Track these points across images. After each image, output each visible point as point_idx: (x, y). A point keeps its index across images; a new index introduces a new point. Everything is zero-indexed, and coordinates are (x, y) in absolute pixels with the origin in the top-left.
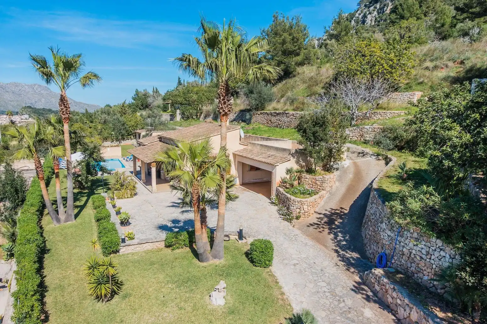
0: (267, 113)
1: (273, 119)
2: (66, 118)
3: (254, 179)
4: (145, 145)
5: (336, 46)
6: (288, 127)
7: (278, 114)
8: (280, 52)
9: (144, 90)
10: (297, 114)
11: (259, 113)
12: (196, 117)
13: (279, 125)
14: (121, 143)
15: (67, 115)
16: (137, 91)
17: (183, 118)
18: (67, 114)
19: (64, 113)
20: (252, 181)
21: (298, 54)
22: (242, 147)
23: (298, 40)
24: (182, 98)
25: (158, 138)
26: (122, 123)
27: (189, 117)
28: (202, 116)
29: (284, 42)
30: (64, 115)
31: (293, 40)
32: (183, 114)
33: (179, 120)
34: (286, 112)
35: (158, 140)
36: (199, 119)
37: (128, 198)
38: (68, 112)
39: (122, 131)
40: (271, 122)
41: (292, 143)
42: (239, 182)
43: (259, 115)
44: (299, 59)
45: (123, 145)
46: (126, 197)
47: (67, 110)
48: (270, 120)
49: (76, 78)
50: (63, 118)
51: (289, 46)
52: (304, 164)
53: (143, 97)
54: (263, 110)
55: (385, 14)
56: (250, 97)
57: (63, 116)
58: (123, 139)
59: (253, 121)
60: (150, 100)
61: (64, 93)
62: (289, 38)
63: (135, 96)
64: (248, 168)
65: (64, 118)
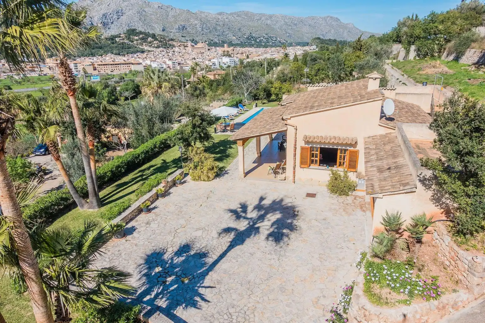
22: (384, 131)
27: (427, 55)
28: (445, 53)
32: (419, 50)
33: (412, 59)
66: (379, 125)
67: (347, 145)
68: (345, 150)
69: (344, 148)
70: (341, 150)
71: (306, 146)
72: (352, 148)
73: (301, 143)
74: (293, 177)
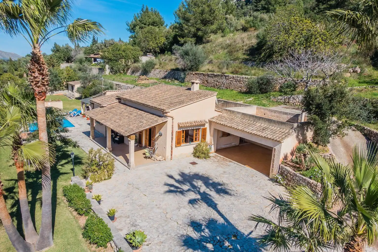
0: (203, 74)
1: (210, 80)
2: (42, 92)
3: (224, 145)
4: (103, 107)
5: (233, 20)
6: (227, 88)
7: (216, 76)
8: (199, 20)
9: (66, 45)
10: (238, 77)
11: (194, 73)
12: (124, 72)
13: (217, 85)
14: (54, 93)
15: (44, 88)
16: (55, 44)
17: (111, 72)
18: (45, 85)
19: (39, 84)
20: (224, 146)
21: (212, 24)
22: (217, 114)
23: (214, 12)
24: (111, 55)
25: (117, 99)
26: (54, 75)
27: (117, 72)
28: (129, 71)
29: (202, 13)
30: (38, 87)
31: (210, 11)
32: (112, 68)
33: (108, 74)
34: (226, 75)
35: (118, 101)
36: (125, 73)
37: (105, 179)
38: (46, 83)
39: (54, 82)
40: (207, 82)
41: (257, 108)
42: (214, 149)
43: (194, 75)
44: (214, 27)
45: (55, 95)
46: (103, 179)
47: (43, 79)
48: (207, 81)
49: (59, 26)
50: (37, 92)
51: (206, 16)
52: (301, 138)
53: (66, 50)
54: (197, 70)
55: (242, 2)
56: (186, 59)
57: (36, 89)
58: (56, 90)
59: (186, 79)
60: (73, 53)
61: (38, 51)
62: (207, 9)
63: (54, 48)
64: (221, 134)
65: (39, 93)
66: (215, 110)
67: (198, 126)
68: (198, 129)
69: (197, 128)
70: (196, 129)
71: (179, 130)
72: (203, 127)
73: (176, 129)
74: (171, 155)
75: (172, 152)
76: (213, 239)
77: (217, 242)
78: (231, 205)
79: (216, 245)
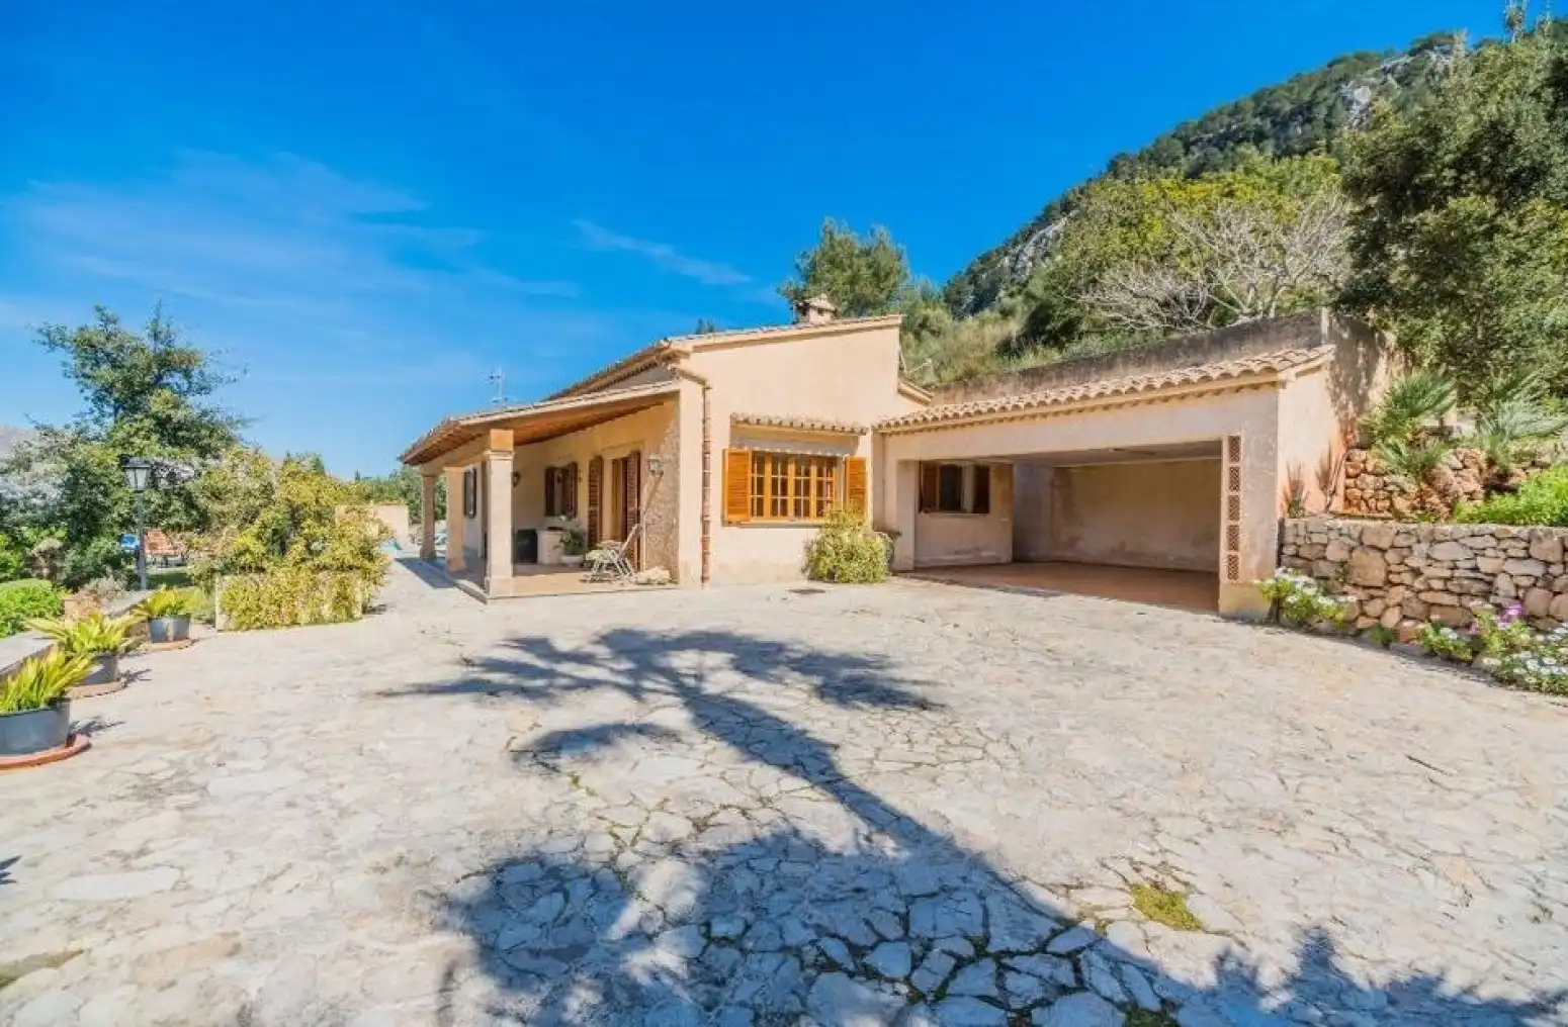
37: (314, 621)
66: (900, 391)
70: (819, 460)
71: (738, 446)
72: (850, 455)
73: (723, 439)
74: (704, 560)
75: (705, 542)
76: (905, 920)
77: (961, 963)
78: (1032, 703)
79: (941, 994)
